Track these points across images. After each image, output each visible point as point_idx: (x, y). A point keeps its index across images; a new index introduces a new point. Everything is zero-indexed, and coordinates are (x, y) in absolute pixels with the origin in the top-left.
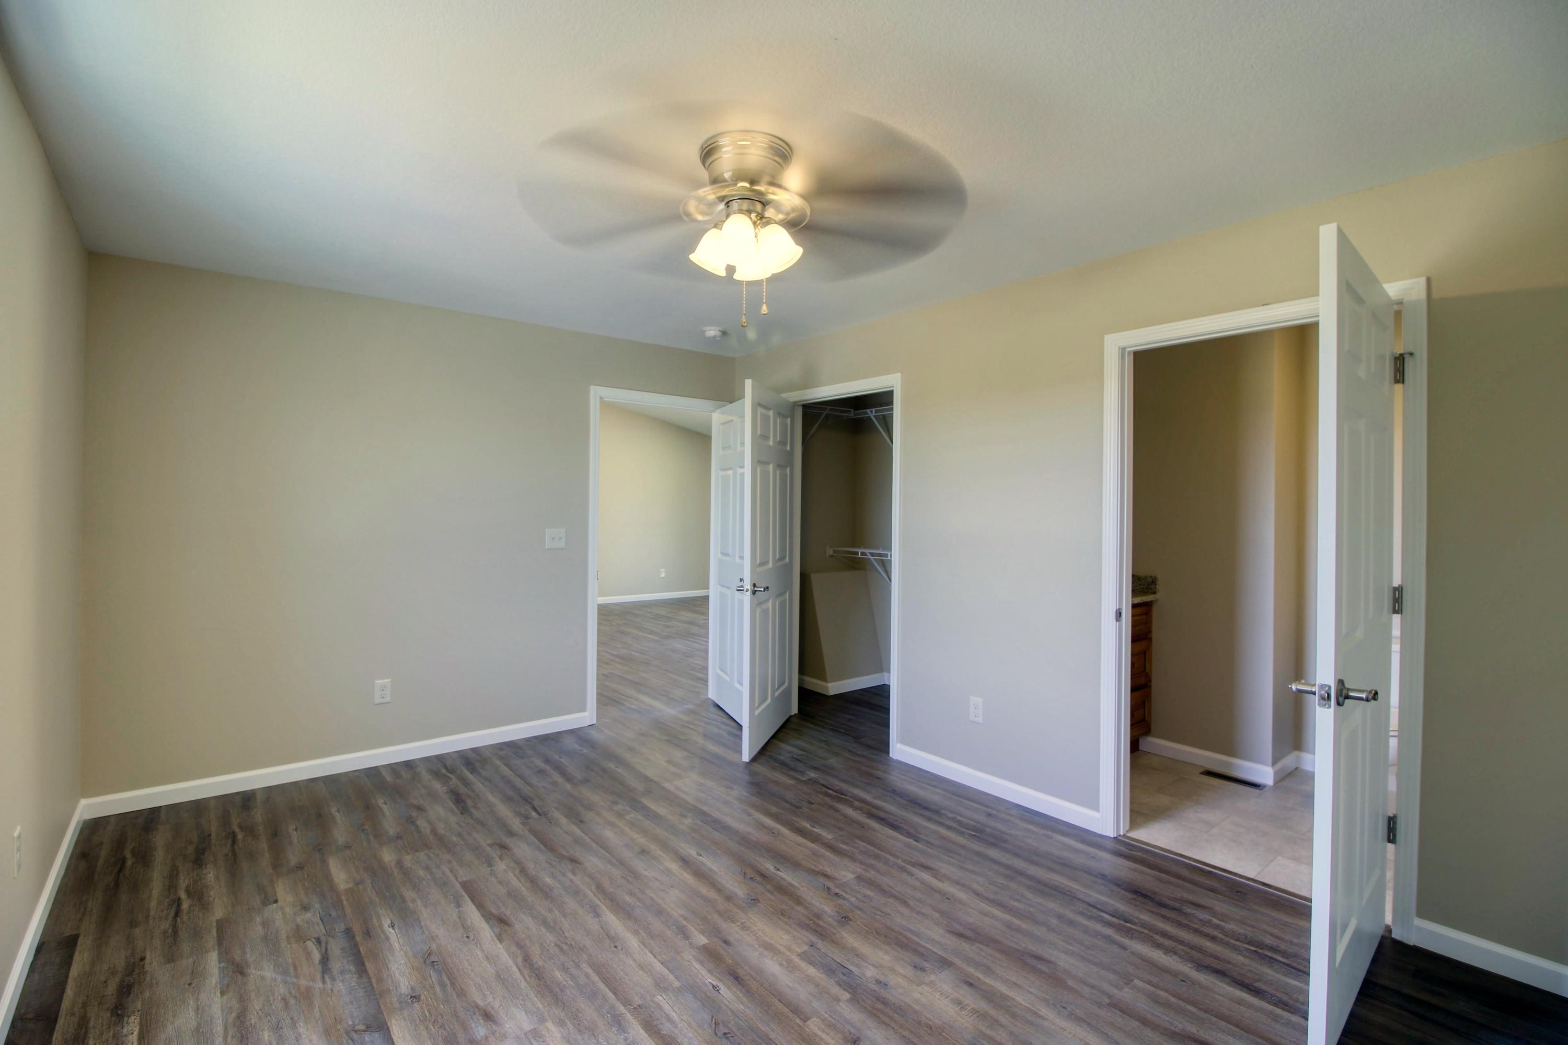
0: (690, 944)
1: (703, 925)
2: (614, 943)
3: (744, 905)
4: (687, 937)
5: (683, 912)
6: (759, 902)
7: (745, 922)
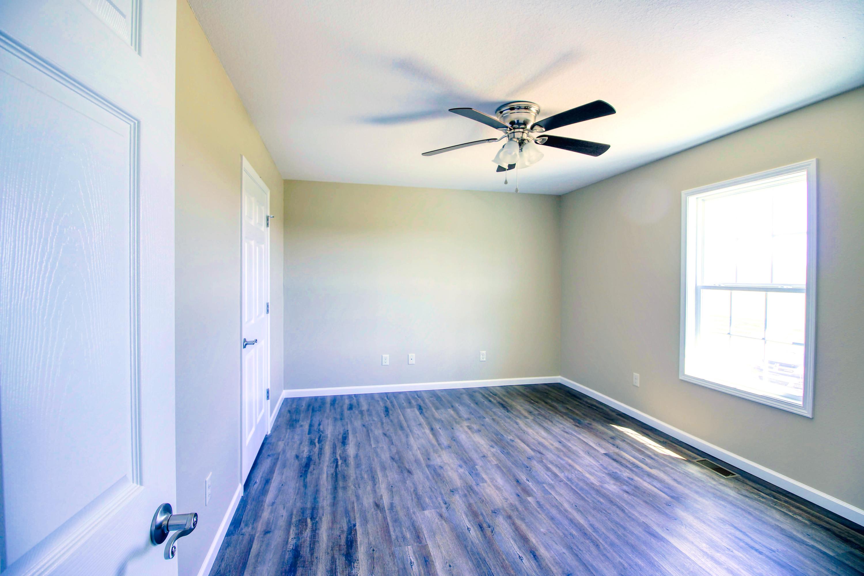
0: (536, 499)
1: (528, 506)
2: (578, 508)
3: (501, 511)
4: (538, 502)
5: (539, 515)
6: (492, 510)
7: (505, 502)
